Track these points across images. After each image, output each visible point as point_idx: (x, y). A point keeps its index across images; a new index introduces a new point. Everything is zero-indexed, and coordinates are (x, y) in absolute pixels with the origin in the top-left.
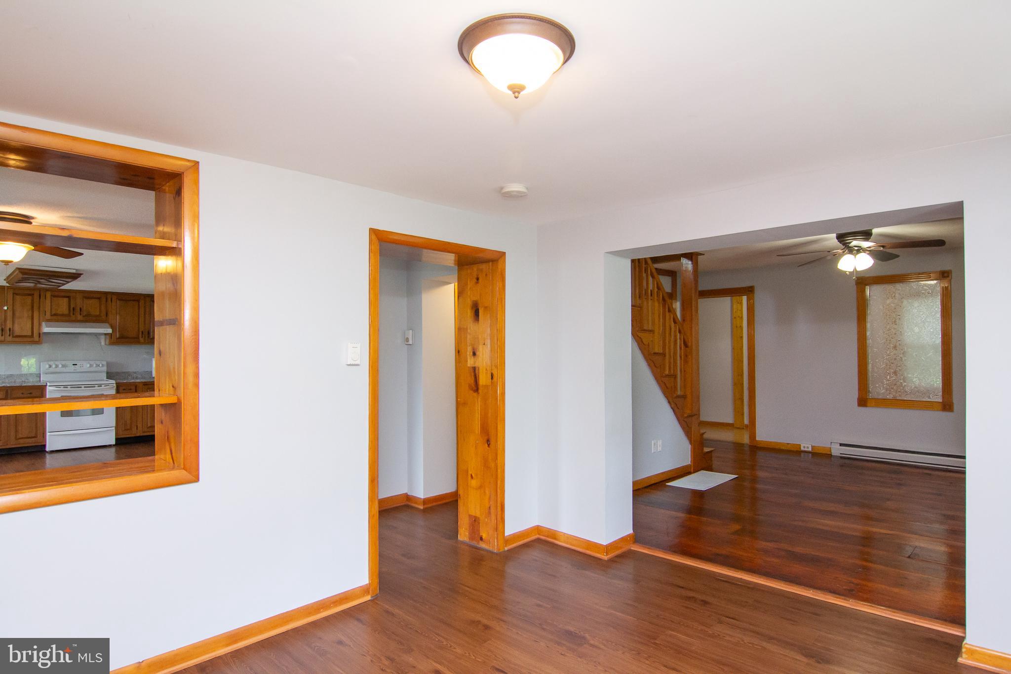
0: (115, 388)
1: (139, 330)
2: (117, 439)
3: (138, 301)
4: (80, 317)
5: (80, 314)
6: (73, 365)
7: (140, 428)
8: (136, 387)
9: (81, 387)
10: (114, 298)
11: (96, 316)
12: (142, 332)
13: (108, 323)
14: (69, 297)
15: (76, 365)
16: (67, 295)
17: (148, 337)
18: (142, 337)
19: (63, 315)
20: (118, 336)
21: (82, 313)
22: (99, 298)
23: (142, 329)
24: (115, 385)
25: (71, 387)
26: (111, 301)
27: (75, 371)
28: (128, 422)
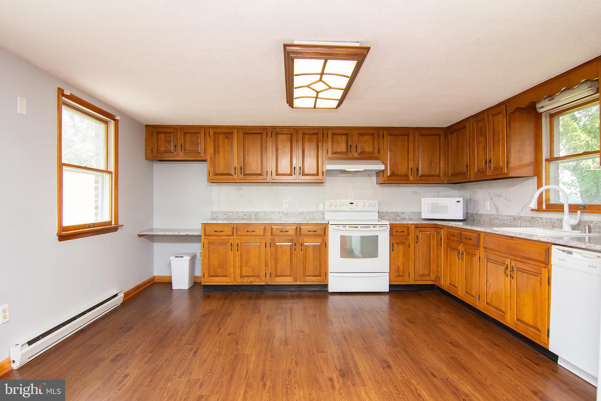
0: (389, 229)
1: (408, 166)
2: (390, 286)
3: (408, 135)
4: (356, 155)
5: (356, 152)
6: (350, 203)
7: (412, 275)
8: (408, 228)
9: (358, 227)
10: (386, 133)
11: (369, 153)
12: (411, 169)
13: (381, 160)
14: (346, 135)
15: (353, 203)
16: (345, 132)
17: (417, 175)
18: (411, 175)
19: (341, 153)
20: (389, 175)
21: (357, 151)
22: (372, 134)
23: (411, 166)
24: (389, 226)
25: (349, 227)
26: (383, 138)
27: (352, 210)
28: (401, 268)
